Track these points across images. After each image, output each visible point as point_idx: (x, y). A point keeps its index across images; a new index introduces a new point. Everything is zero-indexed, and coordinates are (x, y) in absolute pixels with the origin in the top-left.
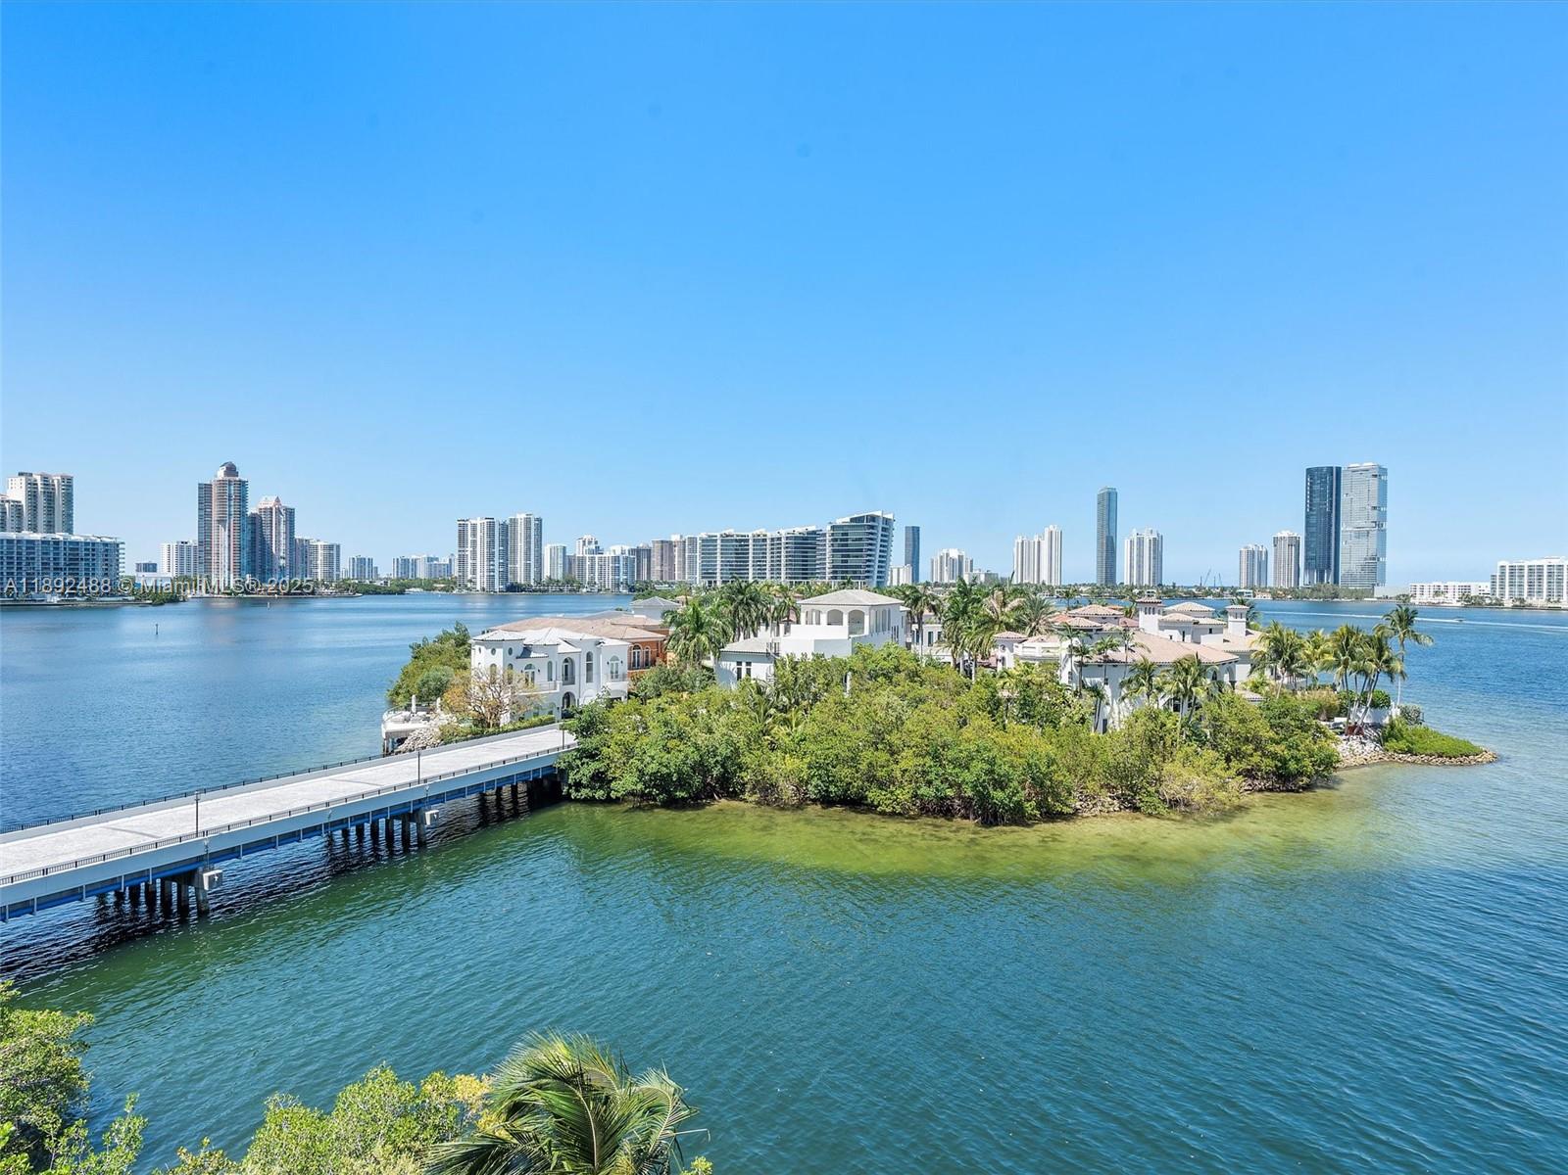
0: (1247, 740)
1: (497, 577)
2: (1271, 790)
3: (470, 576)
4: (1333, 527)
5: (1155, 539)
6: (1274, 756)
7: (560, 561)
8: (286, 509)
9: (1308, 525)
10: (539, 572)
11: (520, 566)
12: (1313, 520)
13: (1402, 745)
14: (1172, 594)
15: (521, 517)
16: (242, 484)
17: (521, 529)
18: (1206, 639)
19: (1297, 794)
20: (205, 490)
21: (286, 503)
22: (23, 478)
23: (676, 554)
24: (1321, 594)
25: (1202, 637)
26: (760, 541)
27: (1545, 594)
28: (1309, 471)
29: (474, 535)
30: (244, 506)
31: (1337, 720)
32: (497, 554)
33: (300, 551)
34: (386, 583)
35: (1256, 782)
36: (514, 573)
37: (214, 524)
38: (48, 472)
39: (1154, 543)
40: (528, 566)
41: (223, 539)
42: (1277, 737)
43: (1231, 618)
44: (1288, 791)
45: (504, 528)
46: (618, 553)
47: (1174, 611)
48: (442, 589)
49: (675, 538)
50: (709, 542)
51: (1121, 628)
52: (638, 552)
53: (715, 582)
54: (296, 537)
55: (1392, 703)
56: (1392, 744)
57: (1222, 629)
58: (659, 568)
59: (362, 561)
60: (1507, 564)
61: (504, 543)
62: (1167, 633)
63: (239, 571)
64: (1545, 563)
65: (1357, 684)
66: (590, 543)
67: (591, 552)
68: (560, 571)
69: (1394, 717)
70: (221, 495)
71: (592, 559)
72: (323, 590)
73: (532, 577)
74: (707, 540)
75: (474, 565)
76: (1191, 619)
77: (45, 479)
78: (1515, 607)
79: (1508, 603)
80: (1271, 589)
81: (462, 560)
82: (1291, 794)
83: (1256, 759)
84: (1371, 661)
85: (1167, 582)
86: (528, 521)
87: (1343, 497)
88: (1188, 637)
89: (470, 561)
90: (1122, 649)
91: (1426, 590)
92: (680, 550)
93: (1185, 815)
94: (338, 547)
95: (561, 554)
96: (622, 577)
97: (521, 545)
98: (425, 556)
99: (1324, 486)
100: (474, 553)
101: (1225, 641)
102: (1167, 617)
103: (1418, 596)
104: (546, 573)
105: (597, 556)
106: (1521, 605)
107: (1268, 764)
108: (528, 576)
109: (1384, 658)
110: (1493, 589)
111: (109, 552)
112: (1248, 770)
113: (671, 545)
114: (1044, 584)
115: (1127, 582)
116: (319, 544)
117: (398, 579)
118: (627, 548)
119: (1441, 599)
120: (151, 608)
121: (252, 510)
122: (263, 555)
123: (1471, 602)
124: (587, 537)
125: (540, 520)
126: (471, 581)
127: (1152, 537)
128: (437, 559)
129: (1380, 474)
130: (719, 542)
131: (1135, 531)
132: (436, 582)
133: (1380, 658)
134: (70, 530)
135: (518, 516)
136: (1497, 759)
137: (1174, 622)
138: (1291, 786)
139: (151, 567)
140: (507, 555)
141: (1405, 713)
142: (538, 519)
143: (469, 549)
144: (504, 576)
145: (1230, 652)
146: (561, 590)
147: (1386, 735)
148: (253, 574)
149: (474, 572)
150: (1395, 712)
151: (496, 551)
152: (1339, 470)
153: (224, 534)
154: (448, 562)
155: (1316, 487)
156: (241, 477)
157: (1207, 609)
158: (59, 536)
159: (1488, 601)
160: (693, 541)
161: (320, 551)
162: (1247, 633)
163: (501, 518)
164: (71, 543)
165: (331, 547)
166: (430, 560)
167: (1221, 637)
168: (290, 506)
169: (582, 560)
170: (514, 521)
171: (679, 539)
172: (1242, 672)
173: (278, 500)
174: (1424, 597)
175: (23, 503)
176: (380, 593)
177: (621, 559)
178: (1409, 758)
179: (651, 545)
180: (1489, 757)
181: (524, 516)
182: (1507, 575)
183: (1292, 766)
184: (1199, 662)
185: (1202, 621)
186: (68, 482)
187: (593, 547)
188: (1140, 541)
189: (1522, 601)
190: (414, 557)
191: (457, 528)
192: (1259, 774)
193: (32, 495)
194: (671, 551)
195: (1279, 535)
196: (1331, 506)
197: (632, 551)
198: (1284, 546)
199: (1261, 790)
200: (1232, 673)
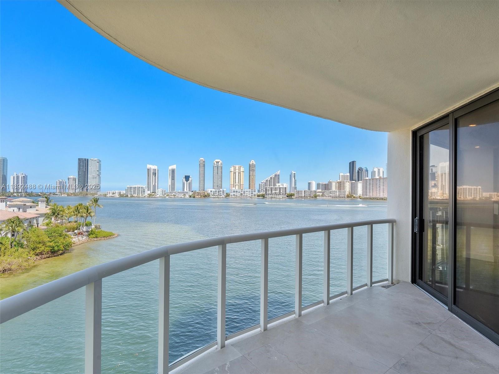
0: (40, 243)
2: (49, 257)
4: (86, 176)
5: (24, 177)
6: (50, 246)
9: (79, 174)
12: (80, 173)
13: (94, 236)
18: (29, 210)
19: (58, 257)
24: (82, 194)
25: (27, 209)
27: (137, 193)
28: (79, 159)
31: (75, 231)
35: (43, 256)
39: (24, 178)
42: (50, 240)
43: (40, 203)
44: (55, 256)
47: (15, 201)
55: (92, 224)
56: (91, 236)
57: (36, 206)
60: (129, 186)
62: (12, 209)
64: (136, 186)
65: (82, 221)
69: (93, 228)
76: (22, 203)
78: (131, 197)
79: (129, 196)
80: (67, 193)
82: (56, 257)
83: (43, 248)
84: (85, 213)
87: (89, 167)
88: (21, 210)
91: (110, 193)
93: (11, 274)
99: (83, 164)
101: (36, 210)
102: (12, 203)
103: (109, 195)
106: (132, 196)
107: (48, 249)
109: (88, 212)
110: (126, 192)
112: (40, 253)
115: (12, 191)
119: (114, 195)
123: (121, 196)
127: (22, 176)
129: (99, 162)
131: (15, 174)
133: (87, 212)
136: (118, 235)
137: (15, 205)
138: (55, 255)
141: (96, 227)
145: (36, 214)
147: (90, 233)
150: (93, 227)
152: (88, 160)
155: (81, 164)
157: (30, 200)
159: (125, 195)
162: (46, 207)
167: (35, 209)
172: (41, 220)
174: (110, 195)
178: (95, 239)
180: (116, 235)
182: (129, 189)
183: (56, 248)
184: (19, 219)
185: (27, 204)
188: (18, 177)
189: (132, 195)
192: (44, 253)
195: (70, 177)
196: (86, 169)
198: (71, 181)
199: (45, 258)
200: (37, 221)
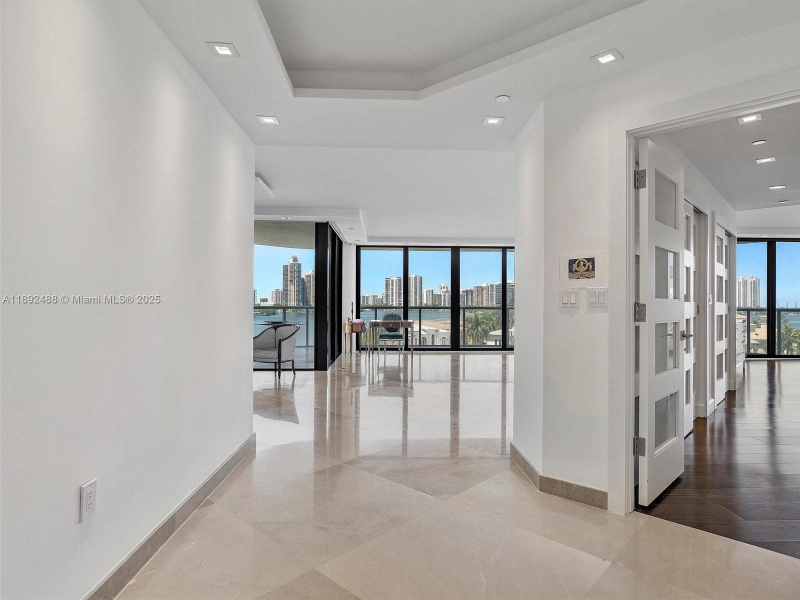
3: (391, 303)
7: (431, 297)
10: (421, 302)
11: (412, 299)
16: (299, 265)
17: (413, 282)
20: (285, 267)
23: (485, 293)
29: (392, 285)
30: (300, 274)
32: (402, 294)
36: (410, 302)
37: (289, 282)
40: (416, 299)
41: (292, 288)
49: (484, 285)
52: (466, 291)
58: (476, 299)
63: (298, 301)
66: (444, 287)
68: (431, 301)
70: (291, 270)
71: (445, 296)
73: (418, 302)
75: (392, 299)
81: (387, 295)
86: (416, 278)
89: (391, 297)
92: (486, 291)
95: (431, 293)
97: (413, 290)
98: (372, 295)
100: (392, 293)
104: (424, 302)
105: (447, 294)
108: (416, 303)
121: (303, 276)
124: (443, 285)
128: (377, 296)
139: (265, 300)
142: (420, 277)
143: (391, 291)
149: (392, 301)
151: (402, 292)
153: (292, 287)
154: (381, 298)
156: (299, 262)
160: (492, 286)
166: (374, 296)
169: (440, 296)
170: (409, 279)
179: (473, 289)
181: (414, 276)
187: (445, 290)
190: (367, 295)
191: (385, 282)
194: (482, 291)
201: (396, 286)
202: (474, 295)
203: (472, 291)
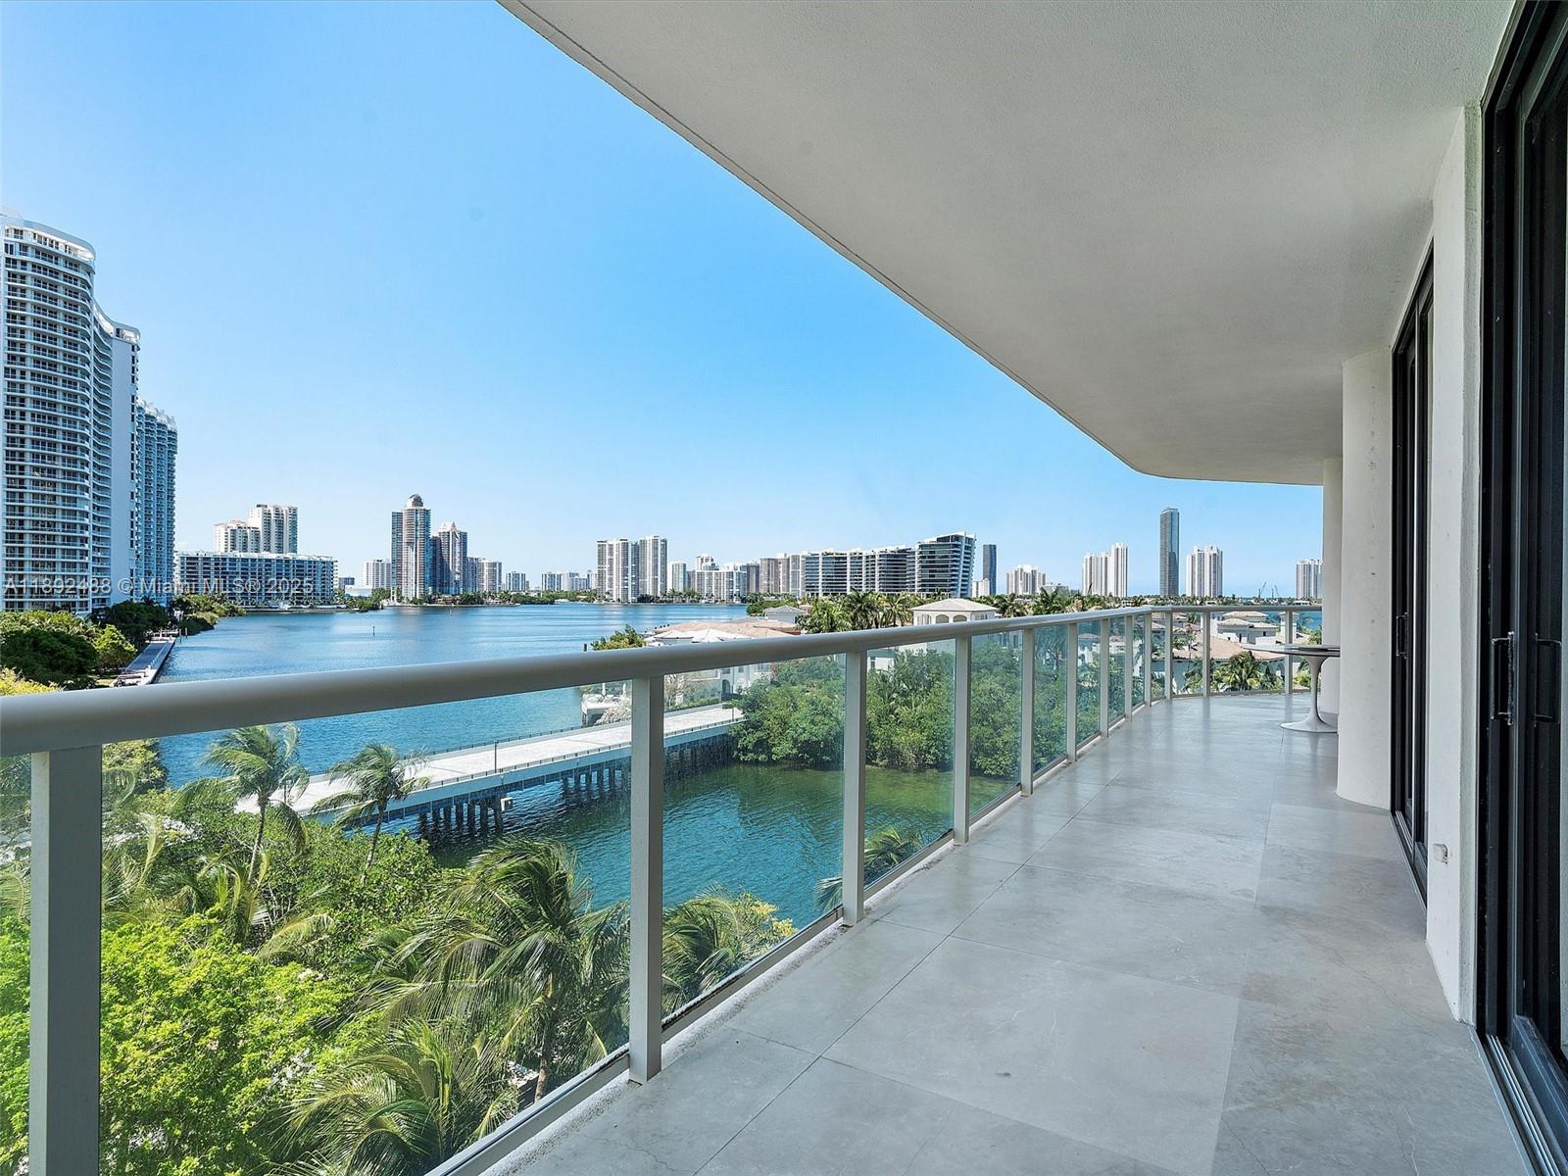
1: (630, 589)
5: (1215, 555)
7: (681, 576)
8: (460, 533)
10: (665, 586)
11: (649, 580)
14: (1231, 604)
15: (649, 538)
16: (427, 512)
17: (649, 549)
18: (1260, 640)
20: (397, 517)
21: (461, 528)
22: (260, 508)
23: (781, 569)
25: (1257, 638)
26: (857, 558)
29: (611, 553)
30: (428, 531)
32: (630, 571)
33: (471, 567)
34: (539, 595)
36: (644, 586)
37: (404, 545)
38: (278, 504)
39: (1215, 560)
40: (655, 581)
41: (411, 558)
45: (636, 548)
46: (731, 569)
47: (1232, 617)
48: (585, 600)
49: (780, 556)
50: (811, 560)
51: (1185, 630)
52: (748, 567)
53: (817, 594)
54: (468, 556)
57: (1274, 632)
58: (766, 582)
59: (516, 575)
61: (636, 560)
62: (1226, 635)
63: (424, 584)
66: (707, 560)
67: (706, 568)
68: (681, 584)
70: (409, 521)
71: (710, 574)
72: (490, 600)
73: (659, 590)
74: (810, 558)
75: (611, 580)
76: (1247, 623)
77: (277, 510)
81: (601, 576)
85: (1227, 594)
86: (655, 542)
88: (1244, 639)
89: (607, 576)
90: (1186, 648)
92: (784, 567)
94: (500, 564)
95: (681, 570)
96: (735, 590)
97: (649, 563)
98: (568, 572)
101: (1277, 642)
102: (1225, 622)
104: (670, 587)
105: (714, 572)
108: (655, 590)
111: (327, 567)
113: (776, 561)
114: (1111, 596)
115: (1189, 594)
116: (484, 561)
117: (547, 592)
118: (739, 565)
120: (358, 613)
121: (434, 533)
122: (442, 571)
124: (705, 556)
125: (665, 541)
126: (608, 593)
127: (1212, 552)
128: (577, 574)
130: (821, 560)
131: (1195, 548)
132: (578, 594)
134: (295, 551)
135: (647, 538)
137: (1232, 626)
139: (351, 581)
140: (638, 571)
142: (664, 541)
143: (607, 566)
144: (636, 588)
145: (1281, 652)
146: (684, 601)
148: (434, 587)
149: (611, 586)
151: (630, 567)
153: (412, 554)
154: (586, 577)
156: (425, 507)
157: (1263, 615)
158: (289, 555)
160: (795, 558)
161: (486, 568)
162: (1298, 636)
163: (633, 540)
164: (298, 561)
165: (494, 564)
166: (572, 575)
167: (1275, 639)
168: (463, 531)
169: (701, 575)
170: (643, 542)
171: (783, 557)
173: (454, 525)
175: (260, 529)
176: (534, 603)
177: (735, 574)
179: (759, 562)
181: (652, 538)
184: (1253, 658)
185: (1256, 625)
186: (294, 513)
187: (709, 564)
188: (1201, 556)
190: (558, 573)
191: (596, 549)
193: (267, 523)
194: (777, 567)
197: (742, 568)
201: (617, 556)
202: (761, 574)
203: (758, 567)
